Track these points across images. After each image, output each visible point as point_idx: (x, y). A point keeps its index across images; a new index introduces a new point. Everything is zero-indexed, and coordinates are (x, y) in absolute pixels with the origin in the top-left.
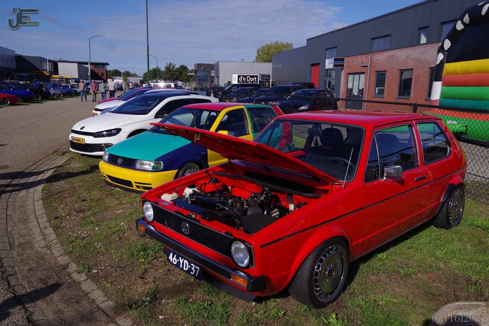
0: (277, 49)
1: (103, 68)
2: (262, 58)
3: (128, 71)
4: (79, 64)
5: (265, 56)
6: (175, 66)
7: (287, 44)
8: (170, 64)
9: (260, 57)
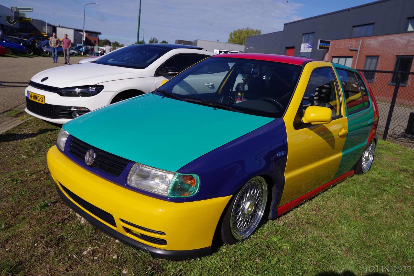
0: (248, 34)
1: (96, 36)
2: (234, 41)
3: (117, 42)
4: (75, 31)
5: (236, 40)
6: (158, 41)
7: (257, 31)
8: (154, 39)
9: (232, 39)
